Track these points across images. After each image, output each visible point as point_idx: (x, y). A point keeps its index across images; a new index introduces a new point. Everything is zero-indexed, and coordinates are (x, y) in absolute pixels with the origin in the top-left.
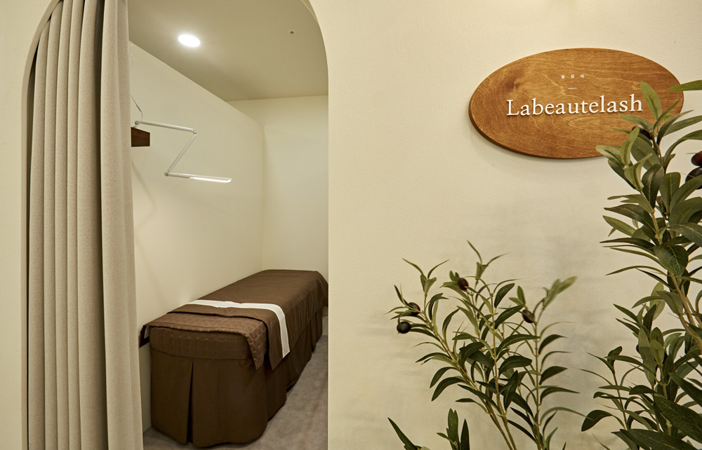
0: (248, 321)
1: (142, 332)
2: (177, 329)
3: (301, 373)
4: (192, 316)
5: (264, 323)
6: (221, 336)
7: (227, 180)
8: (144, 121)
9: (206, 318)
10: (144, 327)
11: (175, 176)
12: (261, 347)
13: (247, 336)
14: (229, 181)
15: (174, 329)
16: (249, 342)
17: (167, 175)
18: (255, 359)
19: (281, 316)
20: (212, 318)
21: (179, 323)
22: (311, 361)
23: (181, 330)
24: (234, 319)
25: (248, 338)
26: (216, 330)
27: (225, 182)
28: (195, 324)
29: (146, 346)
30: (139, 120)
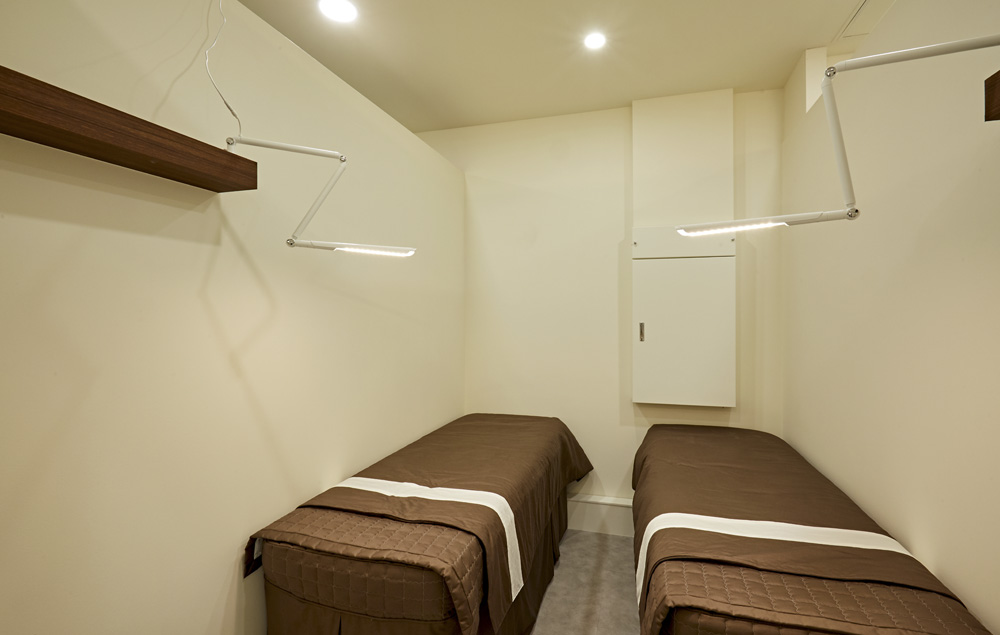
0: (447, 533)
1: (250, 548)
2: (311, 549)
3: (537, 612)
4: (342, 516)
5: (477, 537)
6: (393, 570)
7: (407, 252)
8: (244, 137)
9: (367, 522)
10: (253, 540)
11: (307, 246)
12: (473, 595)
13: (446, 574)
14: (411, 253)
15: (306, 548)
16: (450, 587)
17: (291, 244)
18: (462, 623)
19: (507, 518)
20: (378, 523)
21: (316, 534)
22: (554, 583)
23: (318, 551)
24: (419, 529)
25: (449, 578)
26: (385, 555)
27: (403, 255)
28: (346, 538)
29: (256, 575)
30: (235, 135)
